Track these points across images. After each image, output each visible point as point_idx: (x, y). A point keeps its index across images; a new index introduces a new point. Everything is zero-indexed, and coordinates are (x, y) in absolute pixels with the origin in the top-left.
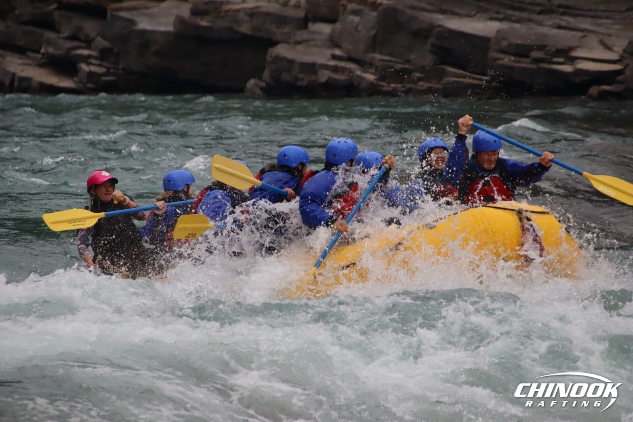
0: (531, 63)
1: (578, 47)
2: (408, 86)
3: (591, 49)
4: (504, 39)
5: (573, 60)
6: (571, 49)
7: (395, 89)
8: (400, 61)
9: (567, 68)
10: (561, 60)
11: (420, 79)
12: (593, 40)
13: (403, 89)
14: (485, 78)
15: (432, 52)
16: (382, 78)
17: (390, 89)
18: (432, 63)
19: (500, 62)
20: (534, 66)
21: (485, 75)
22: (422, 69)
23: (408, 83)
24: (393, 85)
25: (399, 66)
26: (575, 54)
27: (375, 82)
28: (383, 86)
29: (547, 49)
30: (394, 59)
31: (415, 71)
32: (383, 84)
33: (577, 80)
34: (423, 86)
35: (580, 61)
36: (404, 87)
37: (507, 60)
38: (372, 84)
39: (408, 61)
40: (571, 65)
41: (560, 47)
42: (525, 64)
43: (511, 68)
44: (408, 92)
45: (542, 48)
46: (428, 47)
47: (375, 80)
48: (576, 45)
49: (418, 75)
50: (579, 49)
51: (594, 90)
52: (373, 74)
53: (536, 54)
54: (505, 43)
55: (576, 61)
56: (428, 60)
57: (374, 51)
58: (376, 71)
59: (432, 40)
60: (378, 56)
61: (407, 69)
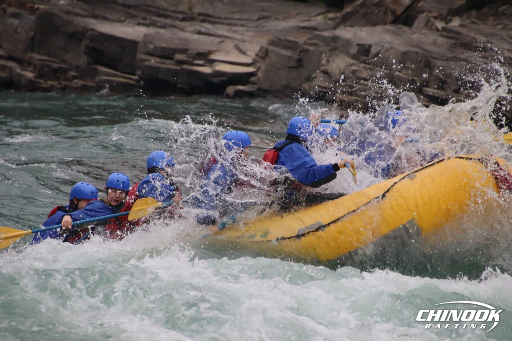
0: (174, 65)
1: (216, 51)
2: (64, 83)
3: (228, 53)
4: (151, 42)
5: (212, 62)
6: (210, 52)
7: (52, 86)
8: (55, 60)
9: (207, 70)
10: (202, 62)
11: (75, 77)
12: (229, 45)
13: (60, 86)
14: (133, 77)
15: (85, 53)
16: (40, 76)
17: (49, 86)
18: (85, 64)
19: (147, 63)
20: (178, 68)
21: (134, 74)
22: (77, 68)
23: (64, 80)
24: (50, 83)
25: (55, 65)
26: (213, 57)
27: (33, 79)
28: (42, 83)
29: (189, 52)
30: (51, 59)
31: (71, 70)
32: (41, 81)
33: (216, 80)
34: (77, 84)
35: (218, 63)
36: (60, 84)
37: (153, 61)
38: (31, 81)
39: (64, 61)
40: (210, 67)
41: (201, 51)
42: (169, 65)
43: (157, 69)
44: (64, 89)
45: (184, 51)
46: (82, 48)
47: (34, 77)
48: (214, 49)
49: (72, 73)
50: (217, 53)
51: (230, 90)
52: (31, 72)
53: (179, 57)
54: (151, 46)
55: (214, 64)
56: (83, 60)
57: (32, 51)
58: (34, 69)
59: (85, 42)
60: (36, 56)
61: (63, 69)
